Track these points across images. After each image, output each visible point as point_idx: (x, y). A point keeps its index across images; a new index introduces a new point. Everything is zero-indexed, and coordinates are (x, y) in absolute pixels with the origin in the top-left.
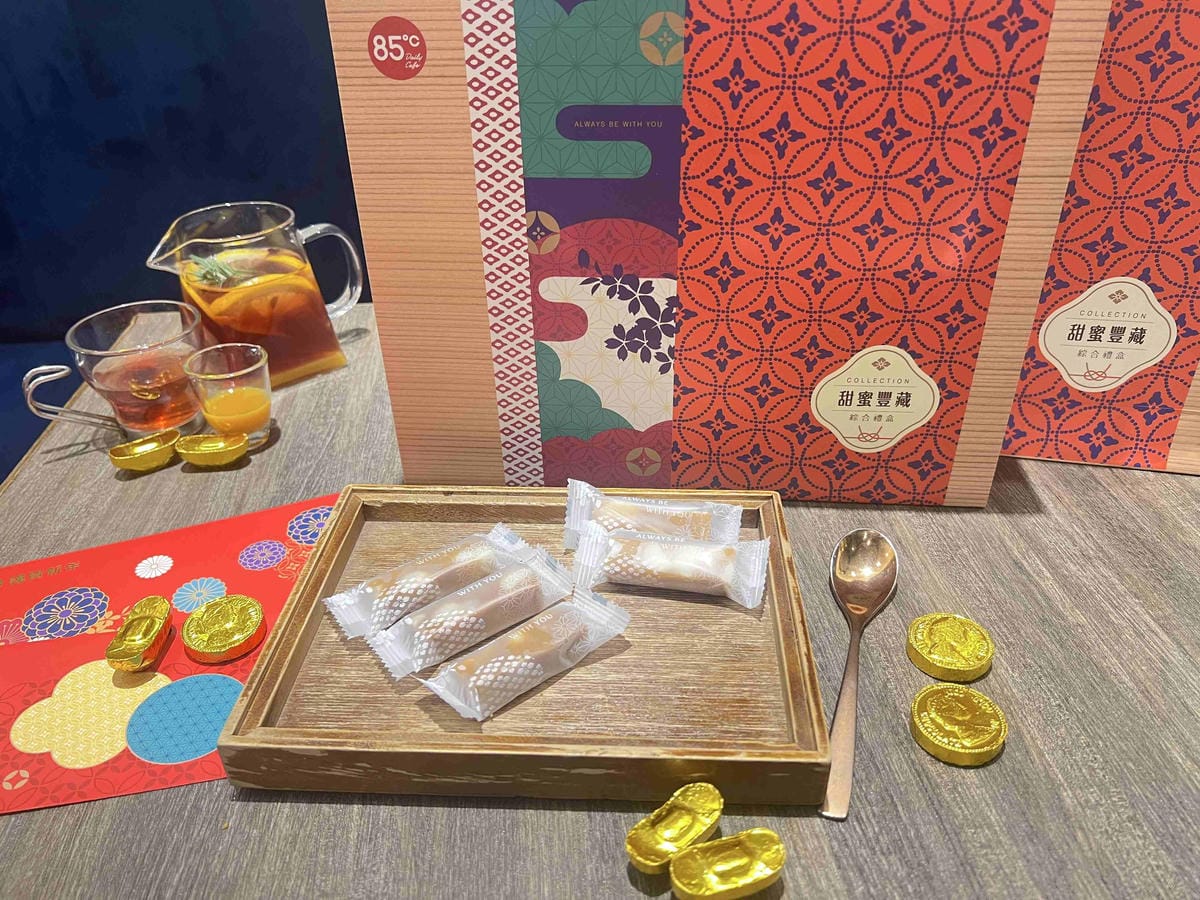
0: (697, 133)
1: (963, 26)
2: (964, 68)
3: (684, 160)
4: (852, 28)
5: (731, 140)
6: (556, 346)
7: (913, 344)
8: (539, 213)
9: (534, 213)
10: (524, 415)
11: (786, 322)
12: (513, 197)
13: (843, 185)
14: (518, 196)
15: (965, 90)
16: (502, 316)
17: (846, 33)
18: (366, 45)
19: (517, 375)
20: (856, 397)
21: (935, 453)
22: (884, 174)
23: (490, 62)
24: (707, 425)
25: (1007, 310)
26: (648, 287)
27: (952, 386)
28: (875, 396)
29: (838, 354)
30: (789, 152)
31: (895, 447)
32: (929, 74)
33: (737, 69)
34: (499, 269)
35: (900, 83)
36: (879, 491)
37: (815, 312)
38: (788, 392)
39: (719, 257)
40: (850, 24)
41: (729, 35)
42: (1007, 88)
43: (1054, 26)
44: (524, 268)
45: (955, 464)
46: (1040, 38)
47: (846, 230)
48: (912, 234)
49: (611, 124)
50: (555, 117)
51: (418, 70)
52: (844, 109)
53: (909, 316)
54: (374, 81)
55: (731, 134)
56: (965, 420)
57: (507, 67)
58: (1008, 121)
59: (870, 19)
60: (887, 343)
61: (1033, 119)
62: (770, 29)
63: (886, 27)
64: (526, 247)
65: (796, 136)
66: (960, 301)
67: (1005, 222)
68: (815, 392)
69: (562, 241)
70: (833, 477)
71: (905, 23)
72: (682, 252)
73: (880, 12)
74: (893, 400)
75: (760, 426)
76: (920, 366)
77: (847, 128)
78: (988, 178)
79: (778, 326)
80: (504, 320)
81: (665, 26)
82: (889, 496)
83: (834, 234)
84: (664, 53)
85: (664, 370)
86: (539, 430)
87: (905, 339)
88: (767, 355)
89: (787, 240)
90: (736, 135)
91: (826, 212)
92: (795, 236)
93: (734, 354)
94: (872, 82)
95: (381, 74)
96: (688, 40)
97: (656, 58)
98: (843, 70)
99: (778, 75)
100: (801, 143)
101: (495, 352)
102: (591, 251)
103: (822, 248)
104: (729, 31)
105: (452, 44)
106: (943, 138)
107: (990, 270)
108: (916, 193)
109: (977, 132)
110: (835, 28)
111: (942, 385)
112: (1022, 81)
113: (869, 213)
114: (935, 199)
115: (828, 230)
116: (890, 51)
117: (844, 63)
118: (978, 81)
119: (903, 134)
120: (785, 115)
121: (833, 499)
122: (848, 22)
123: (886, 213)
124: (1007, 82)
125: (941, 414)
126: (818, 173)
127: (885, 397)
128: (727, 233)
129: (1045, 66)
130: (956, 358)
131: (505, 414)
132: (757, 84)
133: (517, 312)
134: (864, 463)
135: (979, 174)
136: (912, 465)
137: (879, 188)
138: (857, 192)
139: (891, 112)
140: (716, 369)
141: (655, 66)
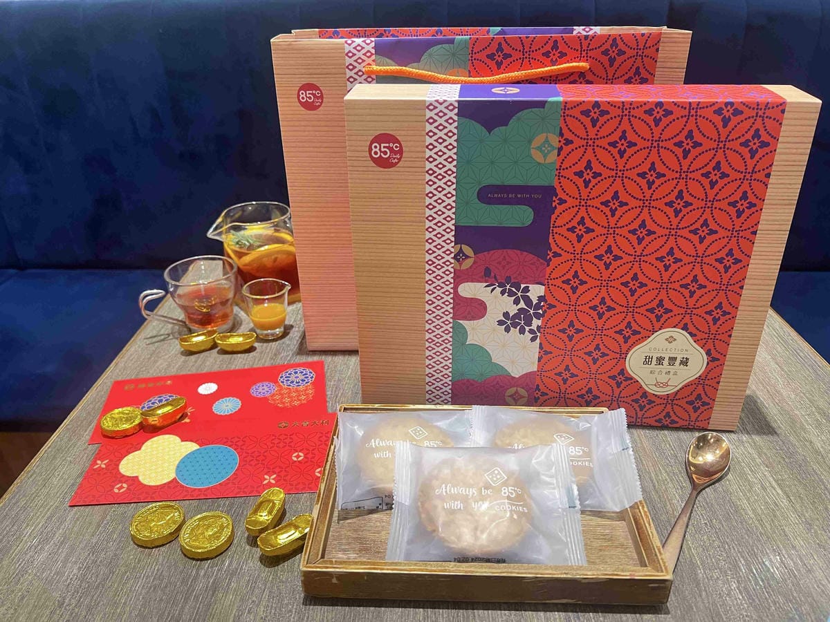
0: (562, 202)
1: (725, 145)
2: (724, 167)
3: (553, 217)
4: (658, 144)
5: (583, 206)
6: (465, 323)
7: (691, 328)
8: (462, 245)
9: (460, 245)
10: (442, 365)
11: (612, 313)
12: (447, 236)
13: (650, 233)
14: (451, 236)
15: (726, 180)
16: (434, 305)
17: (655, 147)
18: (367, 149)
19: (440, 340)
20: (654, 359)
21: (703, 396)
22: (675, 227)
23: (440, 160)
24: (559, 374)
25: (750, 308)
26: (526, 290)
27: (714, 354)
28: (667, 359)
29: (643, 333)
30: (618, 214)
31: (678, 391)
32: (703, 171)
33: (589, 166)
34: (435, 277)
35: (687, 176)
36: (667, 419)
37: (631, 307)
38: (612, 355)
39: (572, 272)
40: (657, 142)
41: (585, 147)
42: (751, 180)
43: (779, 145)
44: (450, 278)
45: (716, 403)
46: (771, 152)
47: (652, 259)
48: (692, 263)
49: (510, 196)
50: (477, 190)
51: (397, 163)
52: (652, 190)
53: (689, 311)
54: (371, 169)
55: (583, 203)
56: (723, 376)
57: (450, 163)
58: (751, 198)
59: (669, 139)
60: (675, 327)
61: (766, 198)
62: (610, 144)
63: (679, 144)
64: (453, 265)
65: (622, 204)
66: (721, 303)
67: (749, 256)
68: (629, 356)
69: (475, 263)
70: (638, 409)
71: (690, 143)
72: (548, 270)
73: (675, 136)
74: (678, 362)
75: (593, 376)
76: (695, 342)
77: (654, 200)
78: (739, 230)
79: (607, 314)
80: (435, 307)
81: (547, 141)
82: (673, 422)
83: (643, 261)
84: (545, 156)
85: (533, 339)
86: (450, 374)
87: (686, 325)
88: (599, 332)
89: (615, 264)
90: (586, 203)
91: (639, 249)
92: (619, 262)
93: (578, 331)
94: (669, 175)
95: (375, 165)
96: (560, 149)
97: (541, 160)
98: (652, 167)
99: (613, 170)
100: (626, 208)
101: (428, 327)
102: (491, 268)
103: (636, 269)
104: (585, 144)
105: (418, 149)
106: (712, 207)
107: (740, 284)
108: (695, 239)
109: (733, 204)
110: (649, 144)
111: (708, 353)
112: (761, 176)
113: (666, 249)
114: (706, 242)
115: (640, 259)
116: (681, 158)
117: (653, 163)
118: (733, 175)
119: (687, 204)
120: (616, 193)
121: (637, 424)
122: (656, 141)
123: (676, 251)
124: (751, 176)
125: (708, 371)
126: (635, 225)
127: (672, 360)
128: (578, 259)
129: (774, 168)
130: (717, 337)
131: (430, 364)
132: (600, 175)
133: (444, 303)
134: (658, 401)
135: (733, 228)
136: (689, 403)
137: (672, 235)
138: (659, 237)
139: (681, 192)
140: (566, 339)
141: (539, 164)
